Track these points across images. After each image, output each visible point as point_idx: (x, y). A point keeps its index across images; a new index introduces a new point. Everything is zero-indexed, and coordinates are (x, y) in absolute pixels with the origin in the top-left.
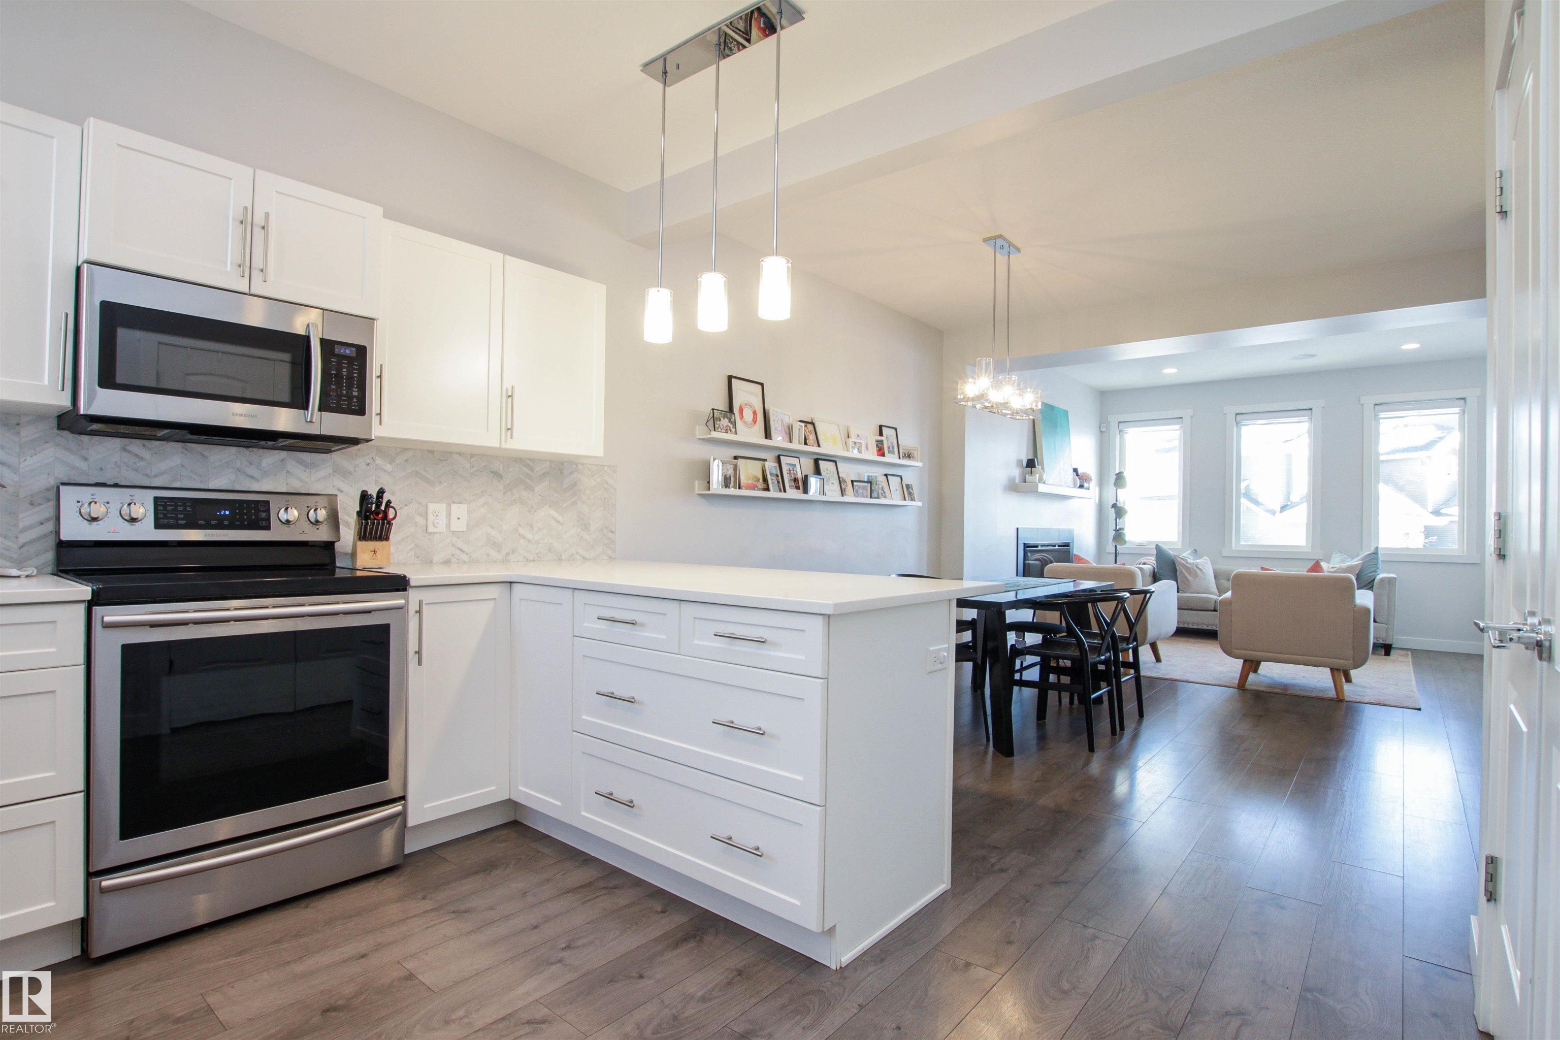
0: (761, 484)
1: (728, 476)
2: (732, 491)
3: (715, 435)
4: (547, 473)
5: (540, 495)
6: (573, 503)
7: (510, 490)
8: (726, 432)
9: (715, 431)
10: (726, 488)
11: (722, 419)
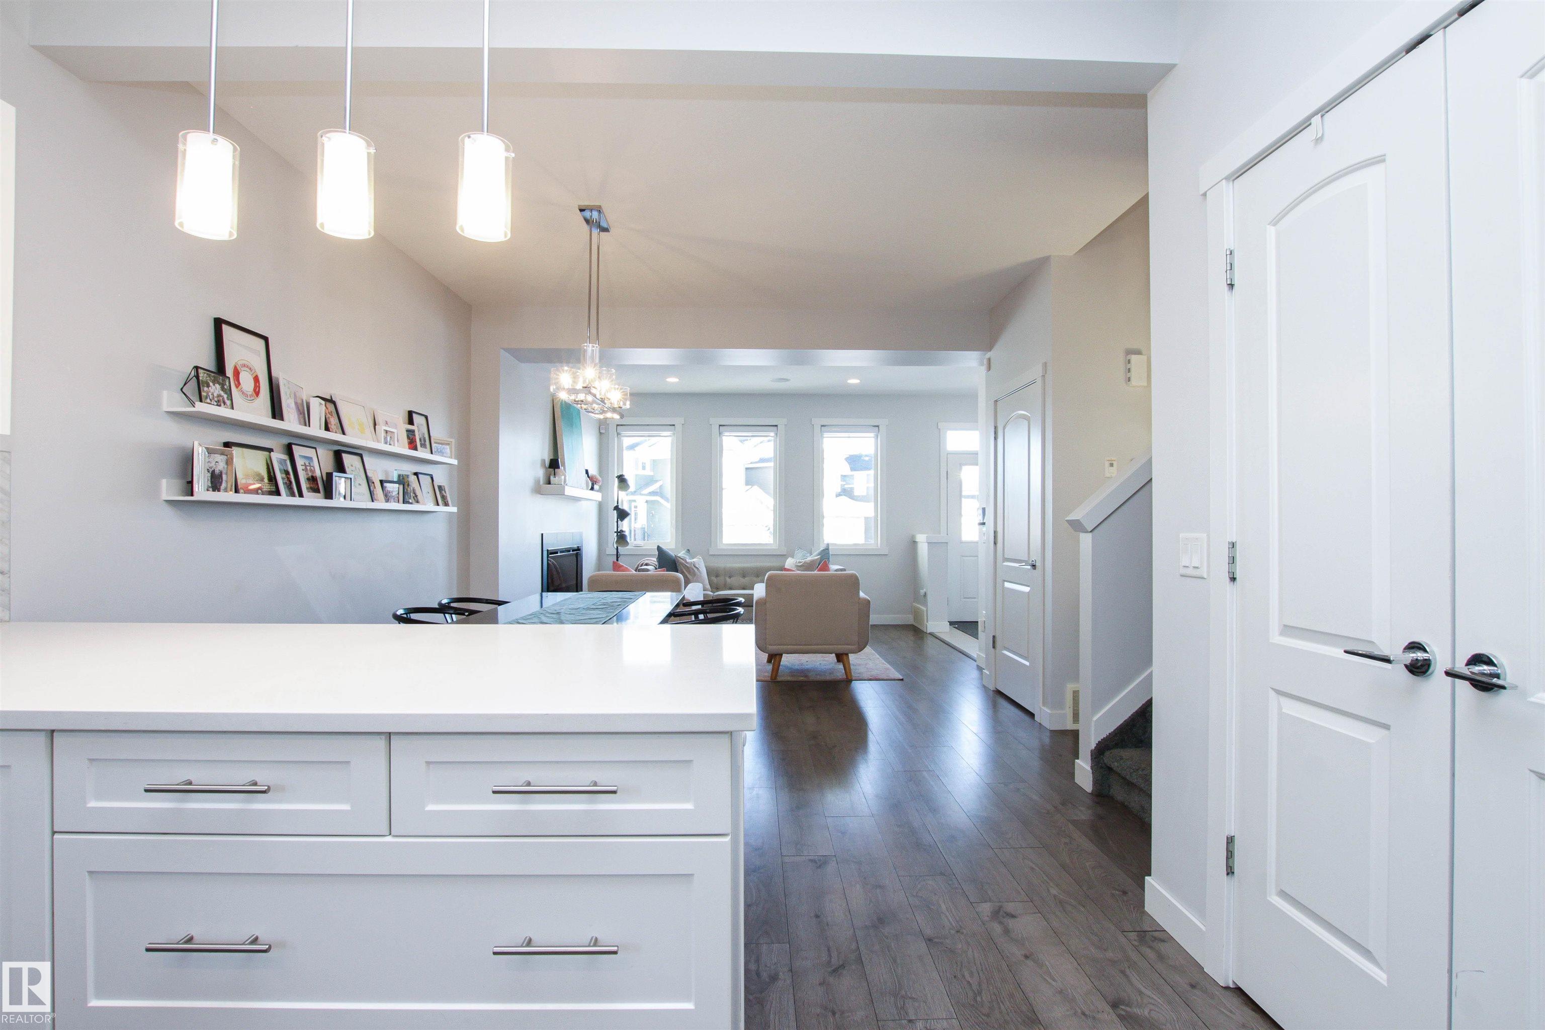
0: (267, 487)
1: (217, 472)
2: (226, 496)
3: (201, 407)
8: (217, 405)
9: (201, 401)
10: (214, 490)
11: (211, 384)
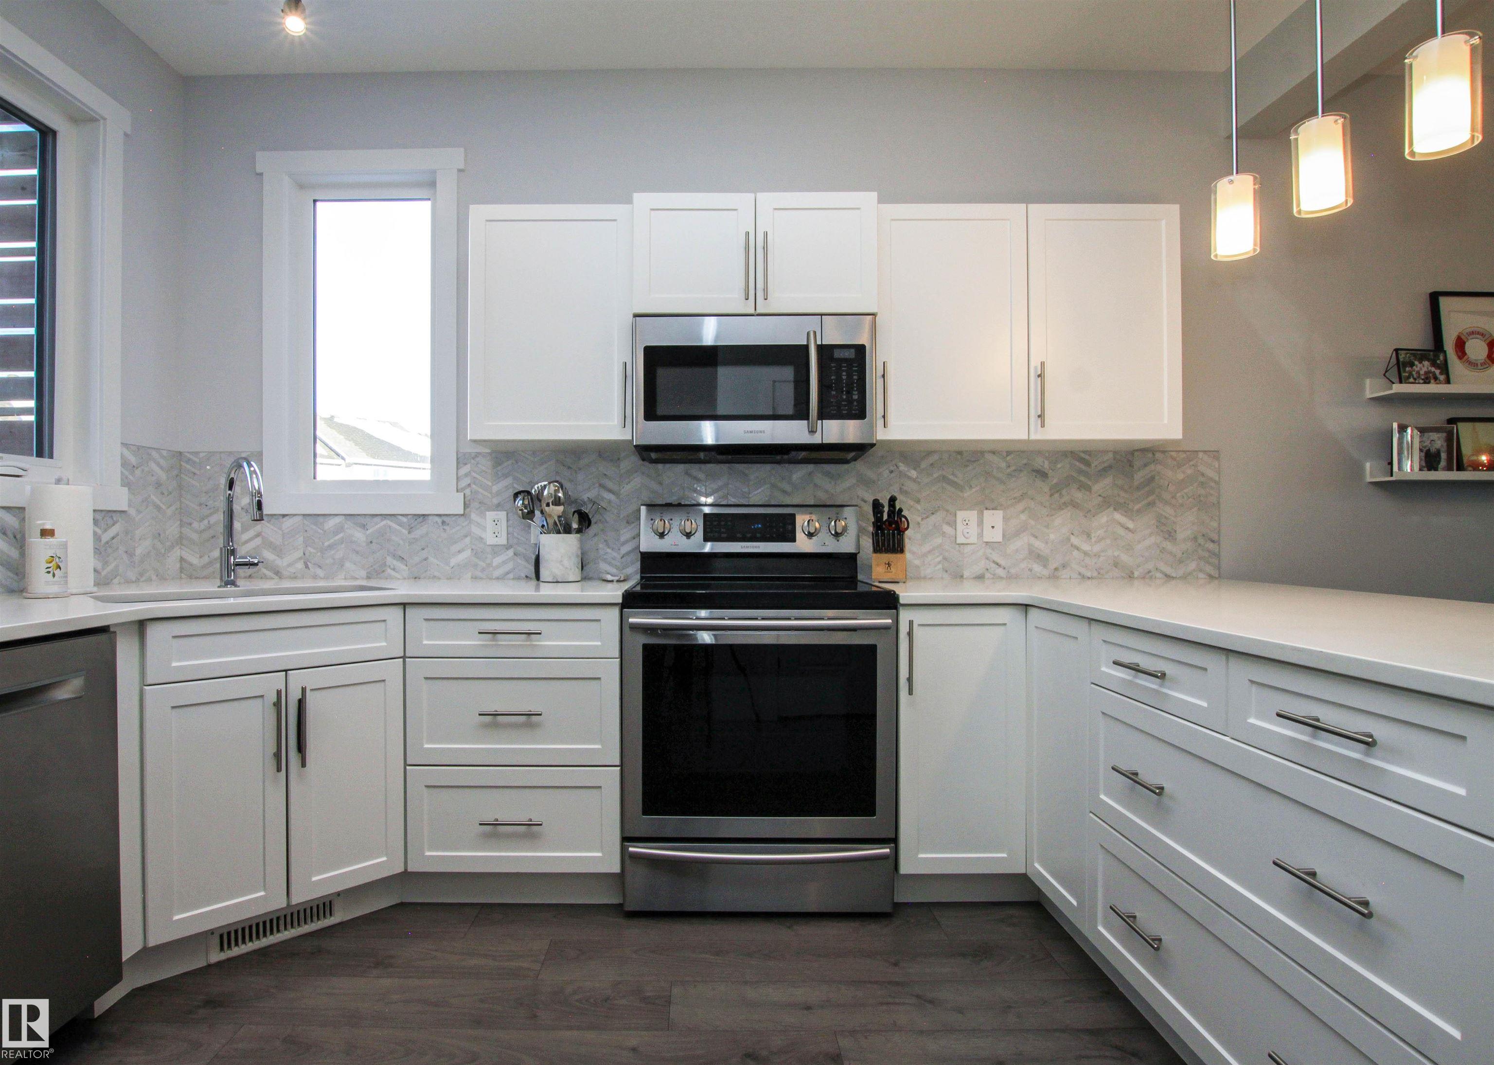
1: (1433, 450)
2: (1443, 474)
3: (1404, 388)
4: (1110, 467)
5: (1100, 496)
6: (1149, 504)
7: (1057, 492)
8: (1425, 382)
9: (1402, 382)
10: (1429, 470)
11: (1417, 362)
